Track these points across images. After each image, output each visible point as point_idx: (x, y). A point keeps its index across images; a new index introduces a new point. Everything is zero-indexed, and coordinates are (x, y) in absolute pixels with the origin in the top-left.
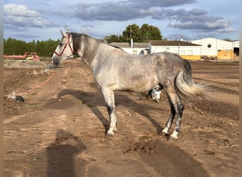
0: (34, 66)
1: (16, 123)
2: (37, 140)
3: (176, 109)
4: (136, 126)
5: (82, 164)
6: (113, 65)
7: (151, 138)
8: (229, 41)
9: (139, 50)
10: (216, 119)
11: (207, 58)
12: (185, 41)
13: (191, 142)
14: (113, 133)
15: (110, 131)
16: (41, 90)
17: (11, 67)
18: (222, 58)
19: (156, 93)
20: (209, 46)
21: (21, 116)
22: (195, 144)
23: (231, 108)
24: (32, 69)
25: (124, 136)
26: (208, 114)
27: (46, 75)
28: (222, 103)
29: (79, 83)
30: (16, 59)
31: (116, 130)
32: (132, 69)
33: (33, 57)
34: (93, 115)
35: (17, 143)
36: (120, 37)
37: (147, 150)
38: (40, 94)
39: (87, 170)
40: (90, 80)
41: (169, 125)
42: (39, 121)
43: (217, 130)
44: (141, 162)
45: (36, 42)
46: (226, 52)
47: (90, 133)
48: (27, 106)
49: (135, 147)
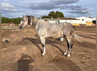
0: (13, 28)
1: (5, 51)
2: (13, 58)
3: (70, 45)
4: (53, 52)
5: (32, 67)
6: (45, 27)
7: (59, 56)
9: (55, 22)
10: (85, 49)
11: (82, 24)
12: (73, 18)
13: (76, 58)
14: (44, 55)
15: (43, 54)
16: (15, 38)
17: (3, 28)
18: (88, 25)
19: (62, 39)
20: (83, 20)
21: (7, 48)
22: (77, 59)
23: (91, 44)
24: (12, 29)
25: (49, 56)
26: (82, 47)
27: (17, 31)
28: (88, 43)
29: (31, 35)
30: (5, 25)
31: (45, 53)
33: (12, 25)
34: (36, 48)
35: (6, 59)
36: (47, 16)
37: (58, 62)
38: (15, 39)
39: (34, 70)
40: (35, 34)
41: (67, 51)
42: (15, 50)
43: (86, 53)
44: (55, 66)
45: (13, 18)
46: (89, 22)
47: (35, 55)
48: (9, 44)
49: (53, 60)
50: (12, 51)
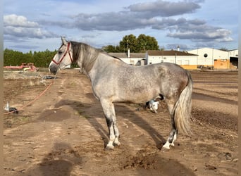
0: (31, 77)
1: (9, 137)
2: (29, 156)
4: (133, 138)
6: (113, 75)
7: (149, 151)
8: (225, 50)
9: (136, 60)
10: (216, 131)
11: (203, 67)
12: (182, 51)
13: (192, 155)
16: (36, 101)
17: (8, 77)
18: (218, 67)
19: (154, 103)
20: (206, 56)
21: (14, 129)
22: (196, 158)
23: (230, 118)
24: (28, 80)
25: (121, 151)
26: (207, 126)
27: (42, 85)
28: (221, 114)
29: (76, 94)
30: (13, 69)
32: (133, 80)
33: (30, 68)
34: (89, 127)
35: (8, 159)
36: (117, 48)
37: (146, 166)
38: (35, 106)
40: (87, 91)
42: (32, 135)
43: (218, 142)
45: (33, 53)
46: (222, 62)
47: (86, 147)
48: (21, 118)
49: (133, 161)
50: (27, 138)
